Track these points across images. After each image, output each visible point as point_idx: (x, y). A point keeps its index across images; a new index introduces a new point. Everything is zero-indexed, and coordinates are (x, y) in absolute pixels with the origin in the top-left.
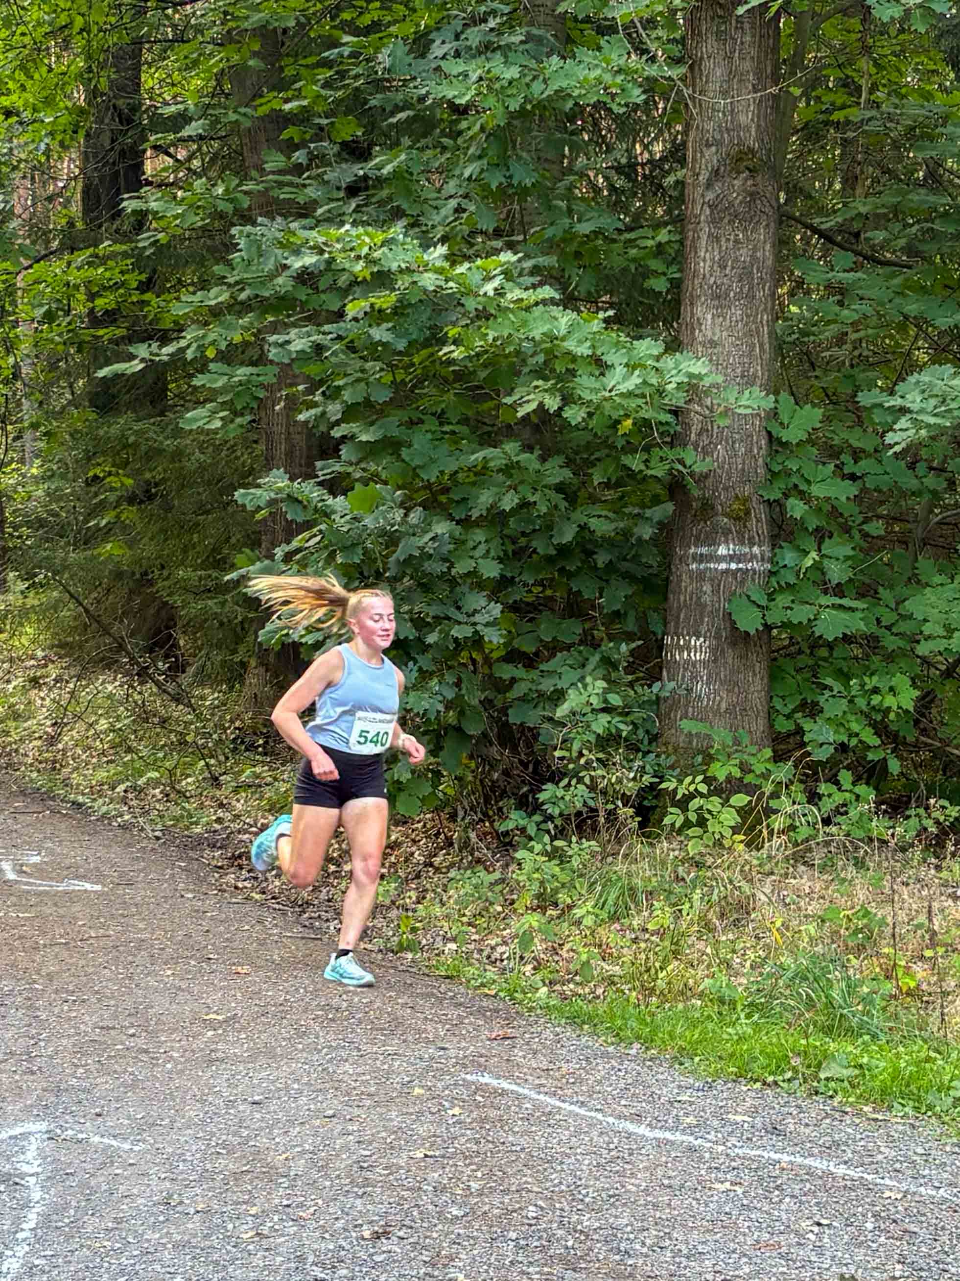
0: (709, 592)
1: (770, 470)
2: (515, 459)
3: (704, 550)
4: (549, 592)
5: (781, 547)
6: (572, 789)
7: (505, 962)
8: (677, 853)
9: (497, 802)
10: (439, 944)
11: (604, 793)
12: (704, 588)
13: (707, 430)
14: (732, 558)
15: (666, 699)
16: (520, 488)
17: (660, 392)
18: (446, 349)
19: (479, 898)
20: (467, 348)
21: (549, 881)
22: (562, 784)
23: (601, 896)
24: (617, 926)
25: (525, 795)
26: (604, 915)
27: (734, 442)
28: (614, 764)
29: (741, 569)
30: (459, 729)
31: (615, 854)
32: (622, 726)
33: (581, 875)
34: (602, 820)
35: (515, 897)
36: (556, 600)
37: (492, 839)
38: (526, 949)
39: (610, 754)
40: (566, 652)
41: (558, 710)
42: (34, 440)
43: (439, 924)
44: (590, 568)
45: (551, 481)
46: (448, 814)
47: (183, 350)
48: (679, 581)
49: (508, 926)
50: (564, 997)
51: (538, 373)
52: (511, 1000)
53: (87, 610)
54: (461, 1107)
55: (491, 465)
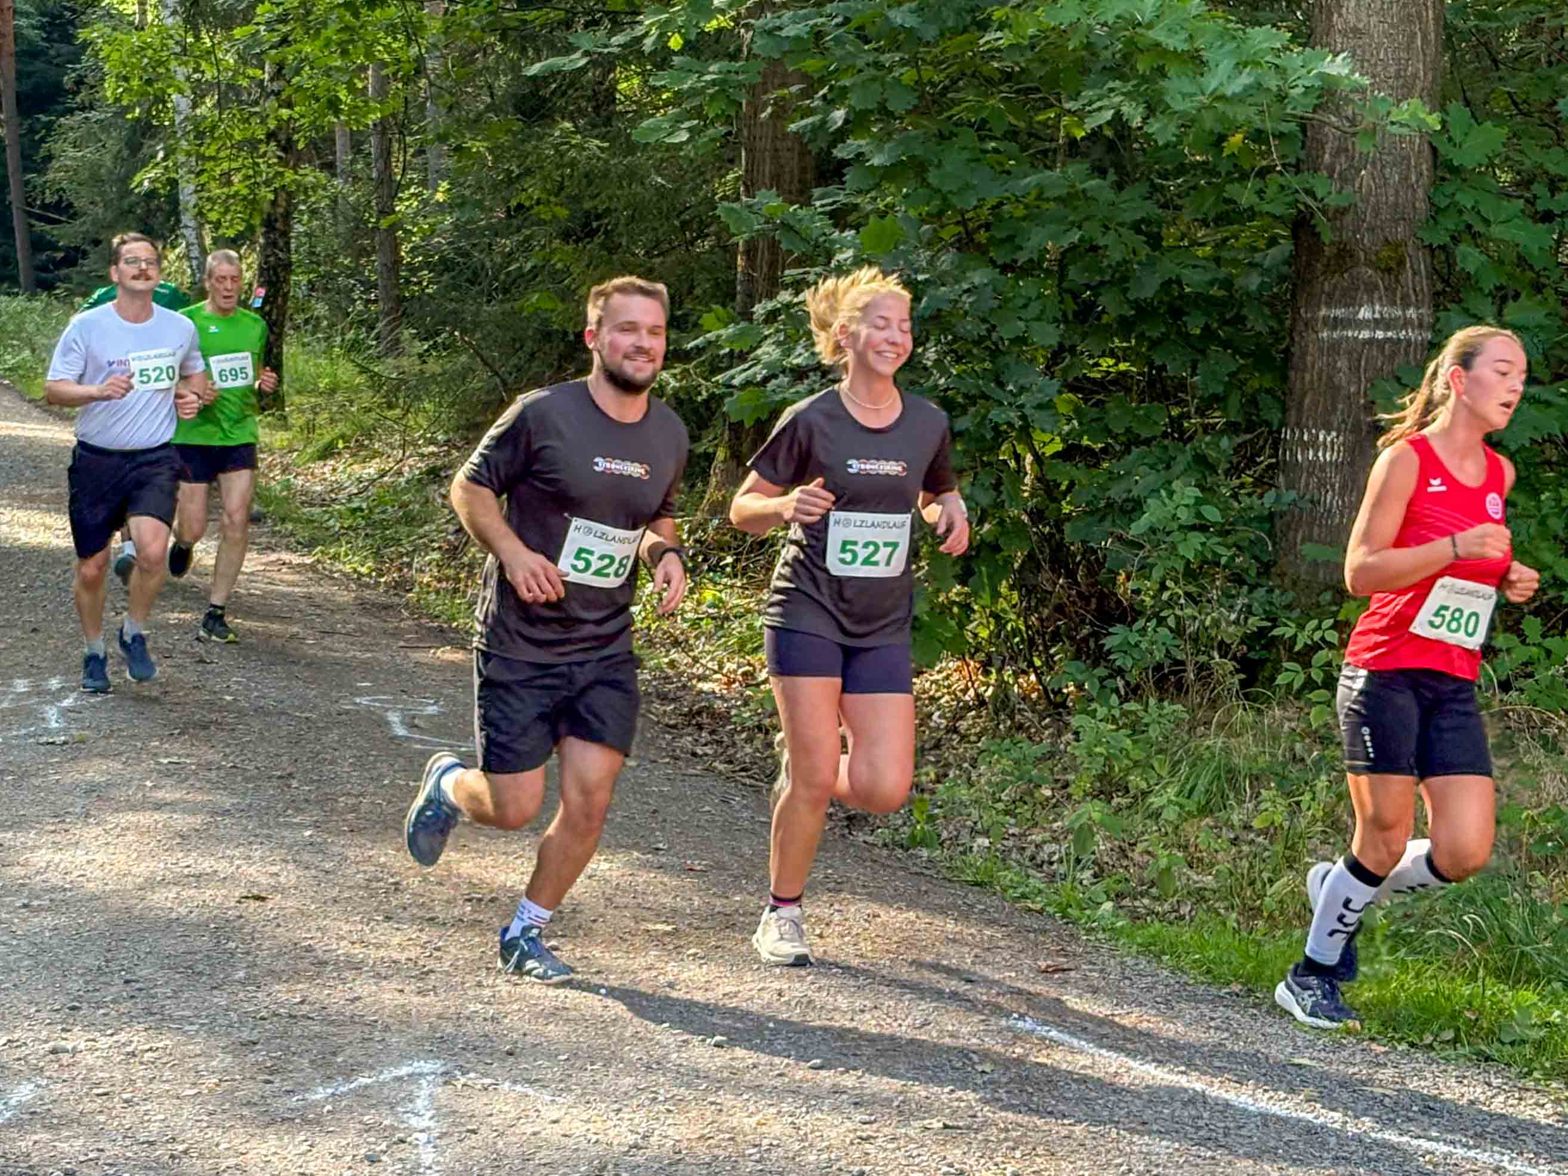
0: (1344, 369)
1: (1433, 204)
2: (1082, 187)
3: (1339, 312)
4: (1123, 366)
5: (1446, 309)
6: (1150, 633)
7: (1055, 866)
8: (1293, 724)
9: (1047, 648)
10: (965, 839)
11: (1195, 639)
12: (1339, 364)
13: (1347, 150)
14: (1377, 323)
15: (1282, 515)
16: (1086, 225)
17: (1282, 97)
18: (988, 36)
19: (1020, 779)
20: (1017, 35)
22: (1137, 626)
23: (1187, 779)
24: (1209, 820)
25: (1085, 640)
26: (1191, 806)
27: (1383, 166)
28: (1209, 601)
29: (1390, 339)
30: (997, 549)
31: (1207, 724)
32: (1221, 550)
33: (1160, 751)
34: (1192, 676)
35: (1071, 777)
36: (1132, 377)
37: (1039, 698)
38: (1084, 849)
39: (1204, 588)
40: (1144, 448)
41: (1133, 526)
42: (440, 156)
43: (967, 811)
44: (1179, 333)
45: (1128, 217)
46: (981, 662)
47: (639, 40)
48: (1304, 354)
49: (1059, 816)
50: (1135, 916)
51: (1115, 71)
52: (1063, 918)
53: (503, 381)
54: (994, 1062)
55: (1051, 194)
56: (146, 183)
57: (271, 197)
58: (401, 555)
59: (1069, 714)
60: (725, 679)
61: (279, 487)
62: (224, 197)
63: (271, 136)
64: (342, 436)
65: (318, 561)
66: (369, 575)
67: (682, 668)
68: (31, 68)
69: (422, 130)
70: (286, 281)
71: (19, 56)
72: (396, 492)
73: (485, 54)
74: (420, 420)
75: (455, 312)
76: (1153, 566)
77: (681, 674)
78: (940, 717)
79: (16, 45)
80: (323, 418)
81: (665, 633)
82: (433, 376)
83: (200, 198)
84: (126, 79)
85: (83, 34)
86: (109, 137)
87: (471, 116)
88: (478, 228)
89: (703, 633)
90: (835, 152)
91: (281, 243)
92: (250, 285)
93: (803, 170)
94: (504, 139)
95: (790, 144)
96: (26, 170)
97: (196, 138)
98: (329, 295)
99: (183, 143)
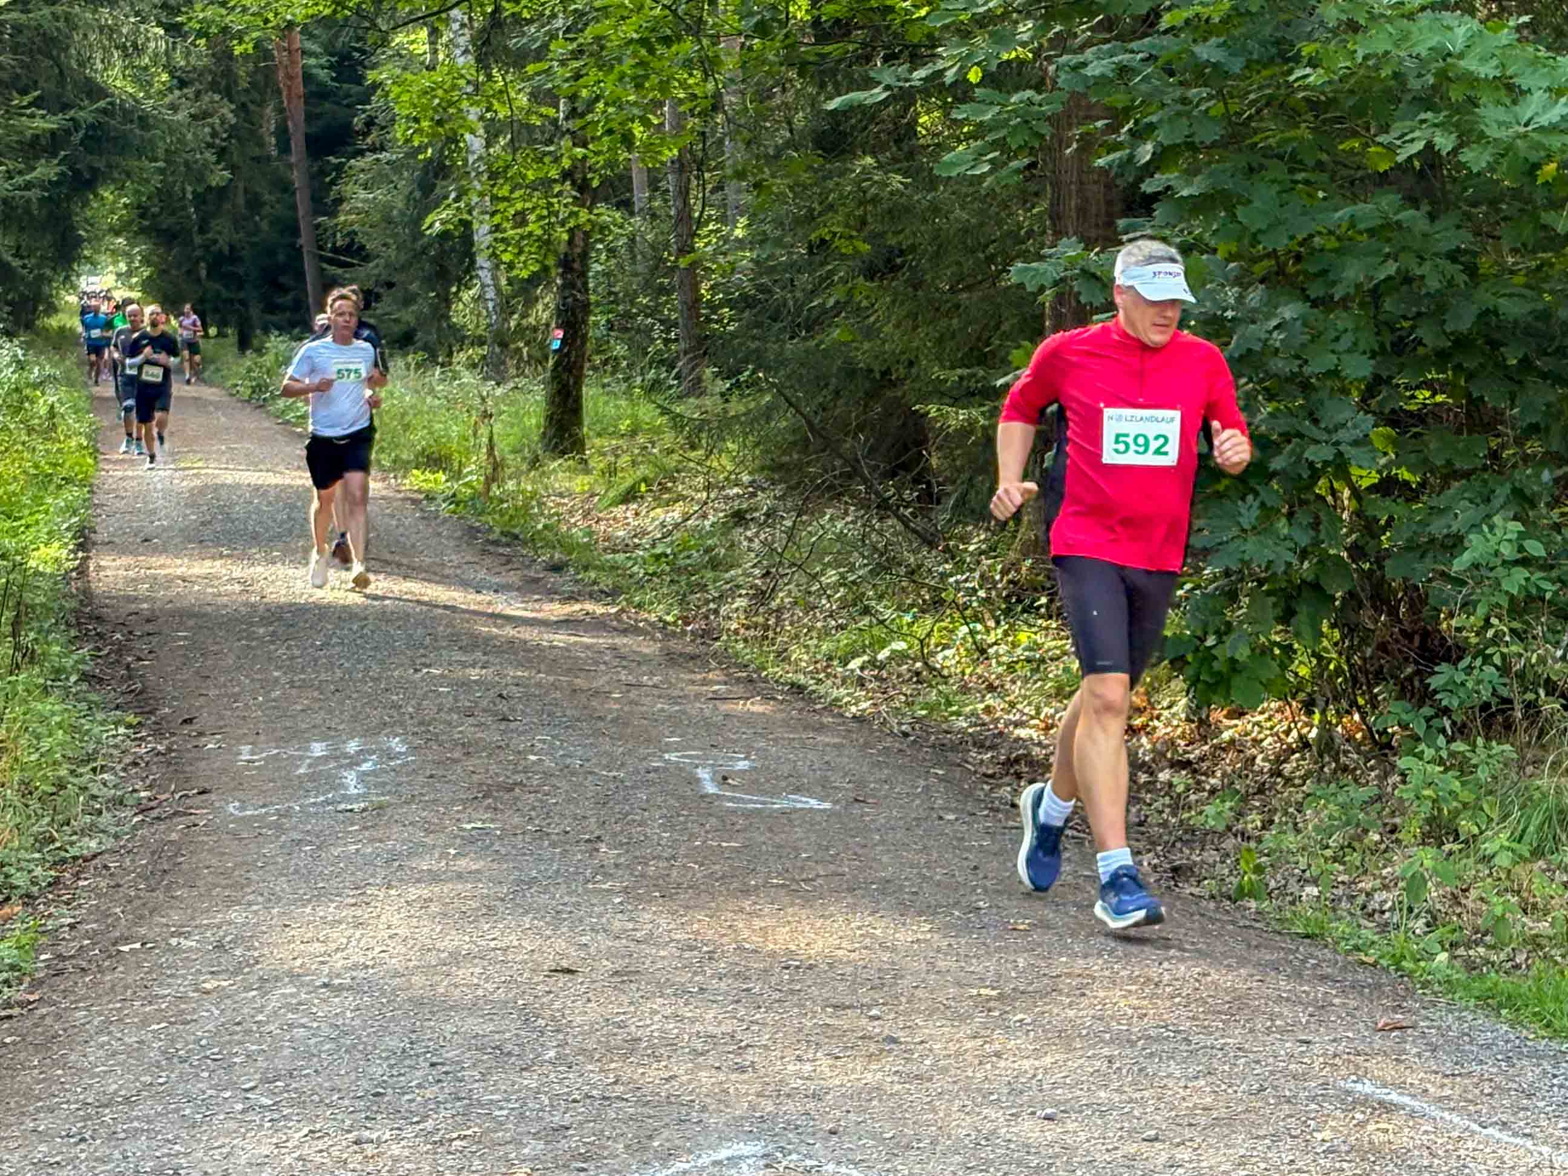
2: (1396, 218)
4: (1439, 398)
6: (1476, 672)
7: (1387, 915)
9: (1370, 687)
10: (1294, 887)
11: (1521, 676)
16: (1402, 255)
18: (1298, 73)
19: (1348, 823)
20: (1327, 70)
21: (1445, 800)
22: (1463, 664)
23: (1518, 823)
24: (1541, 863)
25: (1410, 679)
26: (1524, 850)
28: (1534, 638)
30: (1316, 587)
31: (1537, 762)
32: (1546, 585)
33: (1491, 793)
34: (1519, 715)
35: (1397, 820)
36: (1450, 410)
37: (1364, 738)
38: (1417, 898)
39: (1528, 624)
40: (1464, 482)
41: (1455, 562)
42: (739, 191)
43: (1293, 859)
44: (1497, 365)
45: (1444, 247)
46: (1302, 702)
47: (941, 73)
49: (1388, 860)
50: (1470, 966)
51: (1426, 102)
52: (1397, 970)
53: (809, 423)
54: (1333, 1129)
55: (1362, 226)
56: (437, 224)
57: (565, 237)
58: (707, 602)
59: (1395, 755)
60: (1042, 725)
61: (580, 534)
62: (517, 238)
63: (566, 175)
64: (645, 480)
65: (623, 610)
66: (675, 623)
67: (998, 714)
68: (318, 110)
69: (720, 166)
70: (584, 322)
71: (308, 98)
72: (701, 537)
73: (784, 90)
74: (724, 461)
75: (757, 350)
76: (1475, 603)
77: (996, 721)
78: (1264, 760)
79: (305, 86)
80: (624, 460)
81: (980, 677)
82: (736, 417)
83: (496, 240)
84: (416, 120)
85: (371, 76)
86: (401, 179)
87: (771, 152)
88: (780, 264)
89: (1019, 677)
90: (1144, 186)
91: (579, 284)
92: (547, 325)
93: (1109, 203)
94: (805, 177)
95: (1096, 177)
96: (317, 213)
97: (489, 178)
98: (627, 336)
99: (476, 183)
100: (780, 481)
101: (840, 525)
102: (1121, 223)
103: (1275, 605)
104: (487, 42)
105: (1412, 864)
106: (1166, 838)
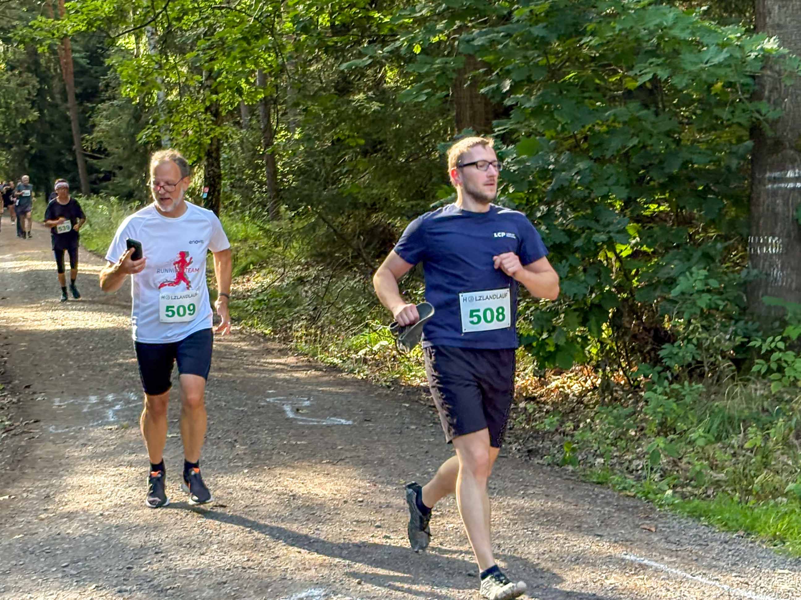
0: (781, 204)
2: (637, 115)
3: (777, 174)
4: (662, 208)
6: (683, 348)
7: (640, 472)
8: (762, 392)
9: (628, 357)
10: (591, 459)
11: (707, 350)
12: (778, 202)
13: (777, 88)
14: (797, 179)
15: (750, 282)
16: (641, 134)
17: (742, 62)
18: (585, 40)
19: (618, 426)
20: (601, 38)
21: (669, 413)
22: (676, 344)
23: (707, 423)
24: (719, 444)
25: (649, 352)
26: (710, 437)
27: (797, 96)
28: (715, 329)
30: (599, 306)
31: (716, 394)
32: (720, 302)
33: (692, 409)
34: (706, 369)
35: (644, 424)
36: (667, 214)
37: (625, 383)
38: (655, 463)
39: (710, 322)
40: (675, 250)
41: (672, 292)
42: (295, 114)
43: (590, 445)
44: (692, 190)
45: (663, 129)
46: (593, 366)
47: (398, 48)
48: (759, 198)
49: (639, 446)
50: (684, 496)
51: (652, 53)
52: (646, 499)
53: (335, 230)
54: (615, 578)
55: (620, 119)
56: (144, 137)
57: (209, 142)
58: (286, 323)
59: (642, 391)
62: (185, 143)
63: (207, 109)
64: (252, 263)
65: (243, 328)
66: (270, 334)
68: (81, 80)
69: (285, 102)
70: (219, 183)
71: (75, 74)
72: (282, 291)
74: (292, 252)
75: (307, 195)
76: (683, 312)
78: (574, 395)
79: (74, 68)
80: (241, 253)
82: (298, 230)
84: (131, 83)
85: (108, 62)
86: (124, 114)
87: (311, 93)
88: (317, 151)
90: (505, 102)
91: (215, 164)
92: (200, 186)
93: (487, 113)
94: (329, 104)
95: (480, 99)
96: (82, 132)
97: (169, 113)
98: (241, 190)
99: (162, 115)
100: (322, 262)
101: (352, 283)
102: (494, 122)
103: (578, 316)
104: (165, 42)
105: (652, 446)
106: (524, 436)
